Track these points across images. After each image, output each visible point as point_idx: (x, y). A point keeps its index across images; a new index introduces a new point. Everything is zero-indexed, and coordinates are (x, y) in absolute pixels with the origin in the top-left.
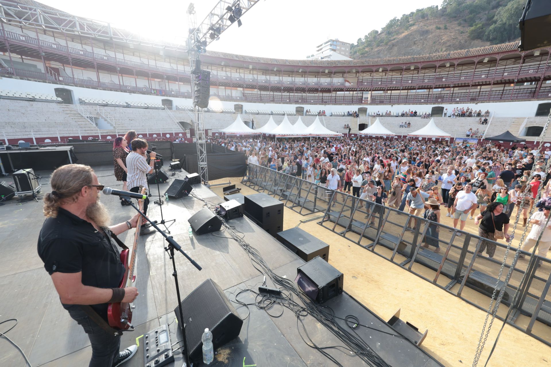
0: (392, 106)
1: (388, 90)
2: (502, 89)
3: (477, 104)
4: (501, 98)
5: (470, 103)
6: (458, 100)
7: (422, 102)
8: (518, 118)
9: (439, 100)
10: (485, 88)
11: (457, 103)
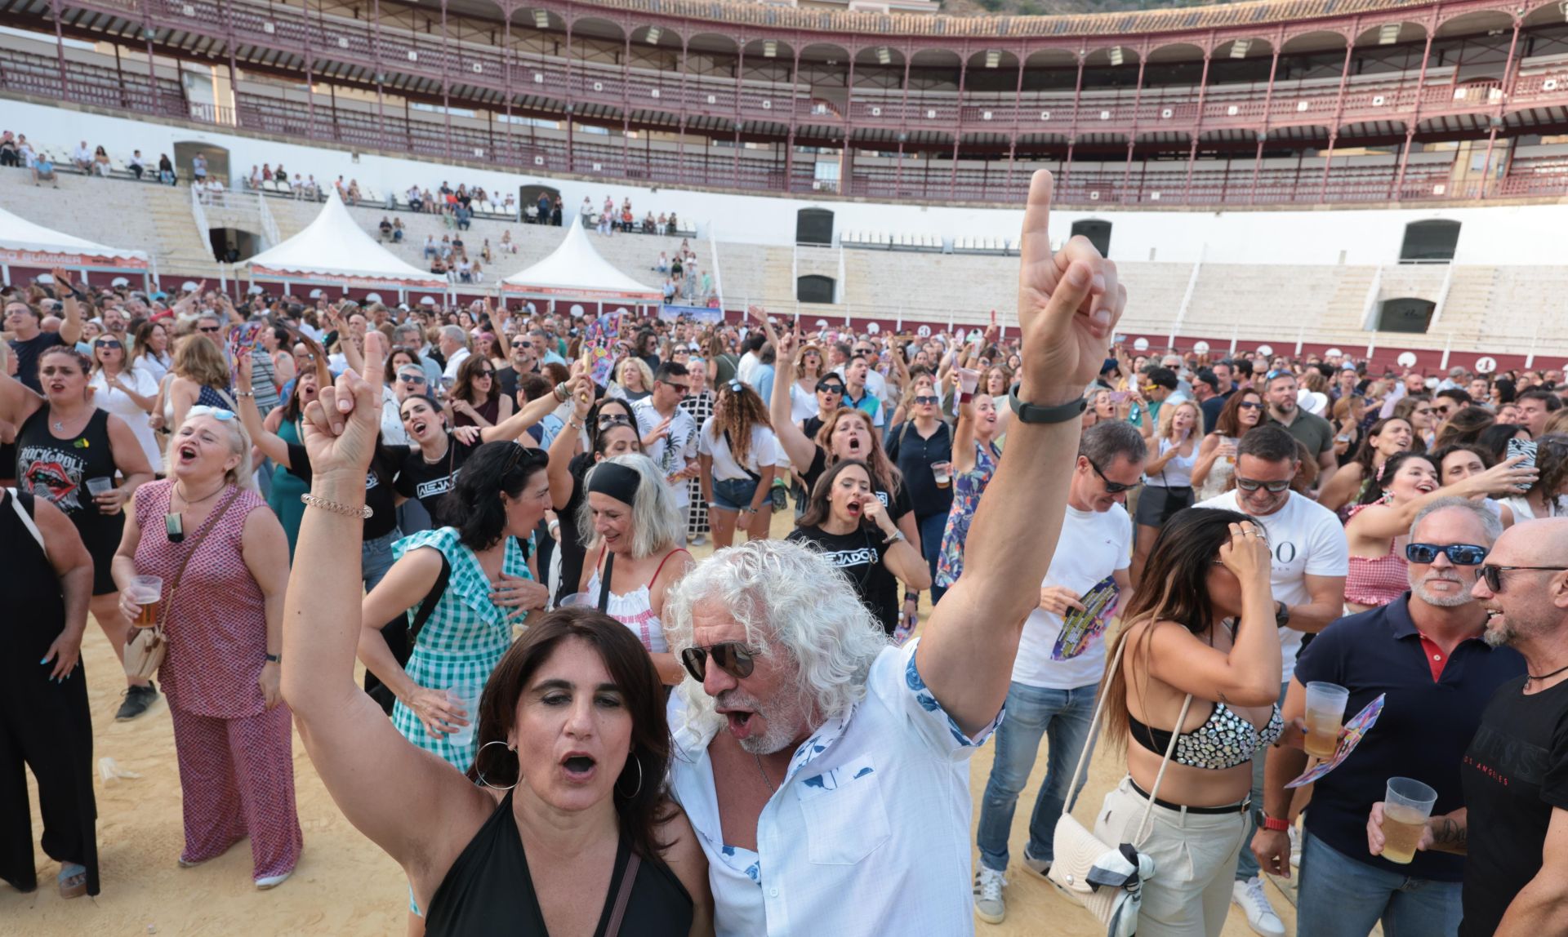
0: (356, 156)
1: (317, 79)
2: (702, 150)
3: (654, 190)
4: (705, 178)
5: (636, 185)
6: (597, 167)
7: (478, 159)
8: (771, 248)
9: (539, 160)
10: (661, 141)
11: (597, 178)
